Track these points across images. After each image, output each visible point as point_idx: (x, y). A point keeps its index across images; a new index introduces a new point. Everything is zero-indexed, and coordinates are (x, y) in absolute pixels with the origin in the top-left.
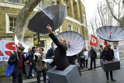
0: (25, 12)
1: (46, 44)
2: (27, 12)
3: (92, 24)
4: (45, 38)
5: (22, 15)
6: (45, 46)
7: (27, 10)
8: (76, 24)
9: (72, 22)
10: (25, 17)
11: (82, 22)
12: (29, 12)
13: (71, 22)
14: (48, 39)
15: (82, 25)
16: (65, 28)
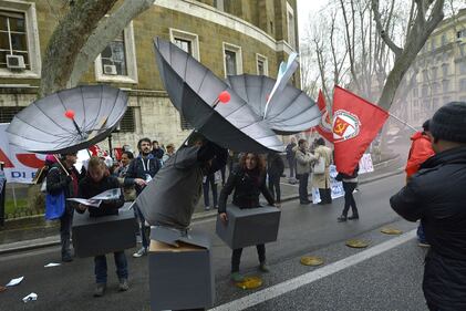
0: (69, 33)
1: (141, 120)
2: (76, 34)
3: (320, 44)
4: (135, 98)
5: (60, 45)
6: (138, 129)
7: (77, 29)
8: (257, 43)
9: (242, 37)
10: (70, 50)
11: (279, 36)
12: (82, 33)
13: (238, 35)
14: (147, 102)
15: (280, 49)
16: (213, 61)
